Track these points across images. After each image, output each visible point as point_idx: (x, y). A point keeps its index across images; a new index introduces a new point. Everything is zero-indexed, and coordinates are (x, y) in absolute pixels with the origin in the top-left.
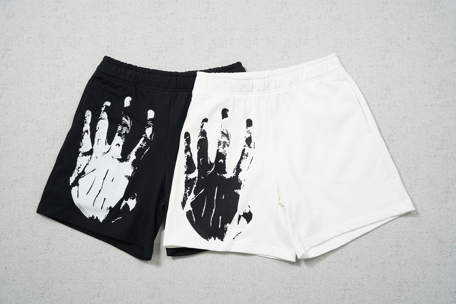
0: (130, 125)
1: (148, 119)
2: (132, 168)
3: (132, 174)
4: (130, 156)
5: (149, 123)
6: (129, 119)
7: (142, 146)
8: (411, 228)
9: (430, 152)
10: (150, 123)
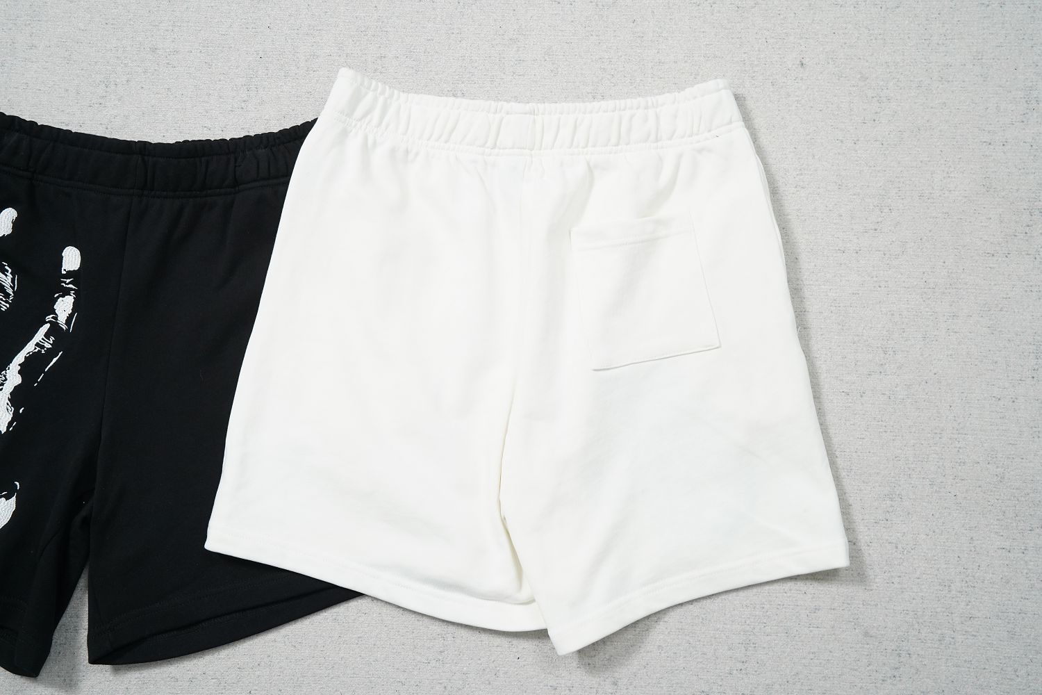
0: (13, 288)
1: (64, 272)
2: (9, 408)
3: (8, 428)
4: (5, 376)
5: (65, 282)
6: (10, 271)
7: (43, 347)
8: (788, 595)
9: (847, 383)
10: (68, 283)
